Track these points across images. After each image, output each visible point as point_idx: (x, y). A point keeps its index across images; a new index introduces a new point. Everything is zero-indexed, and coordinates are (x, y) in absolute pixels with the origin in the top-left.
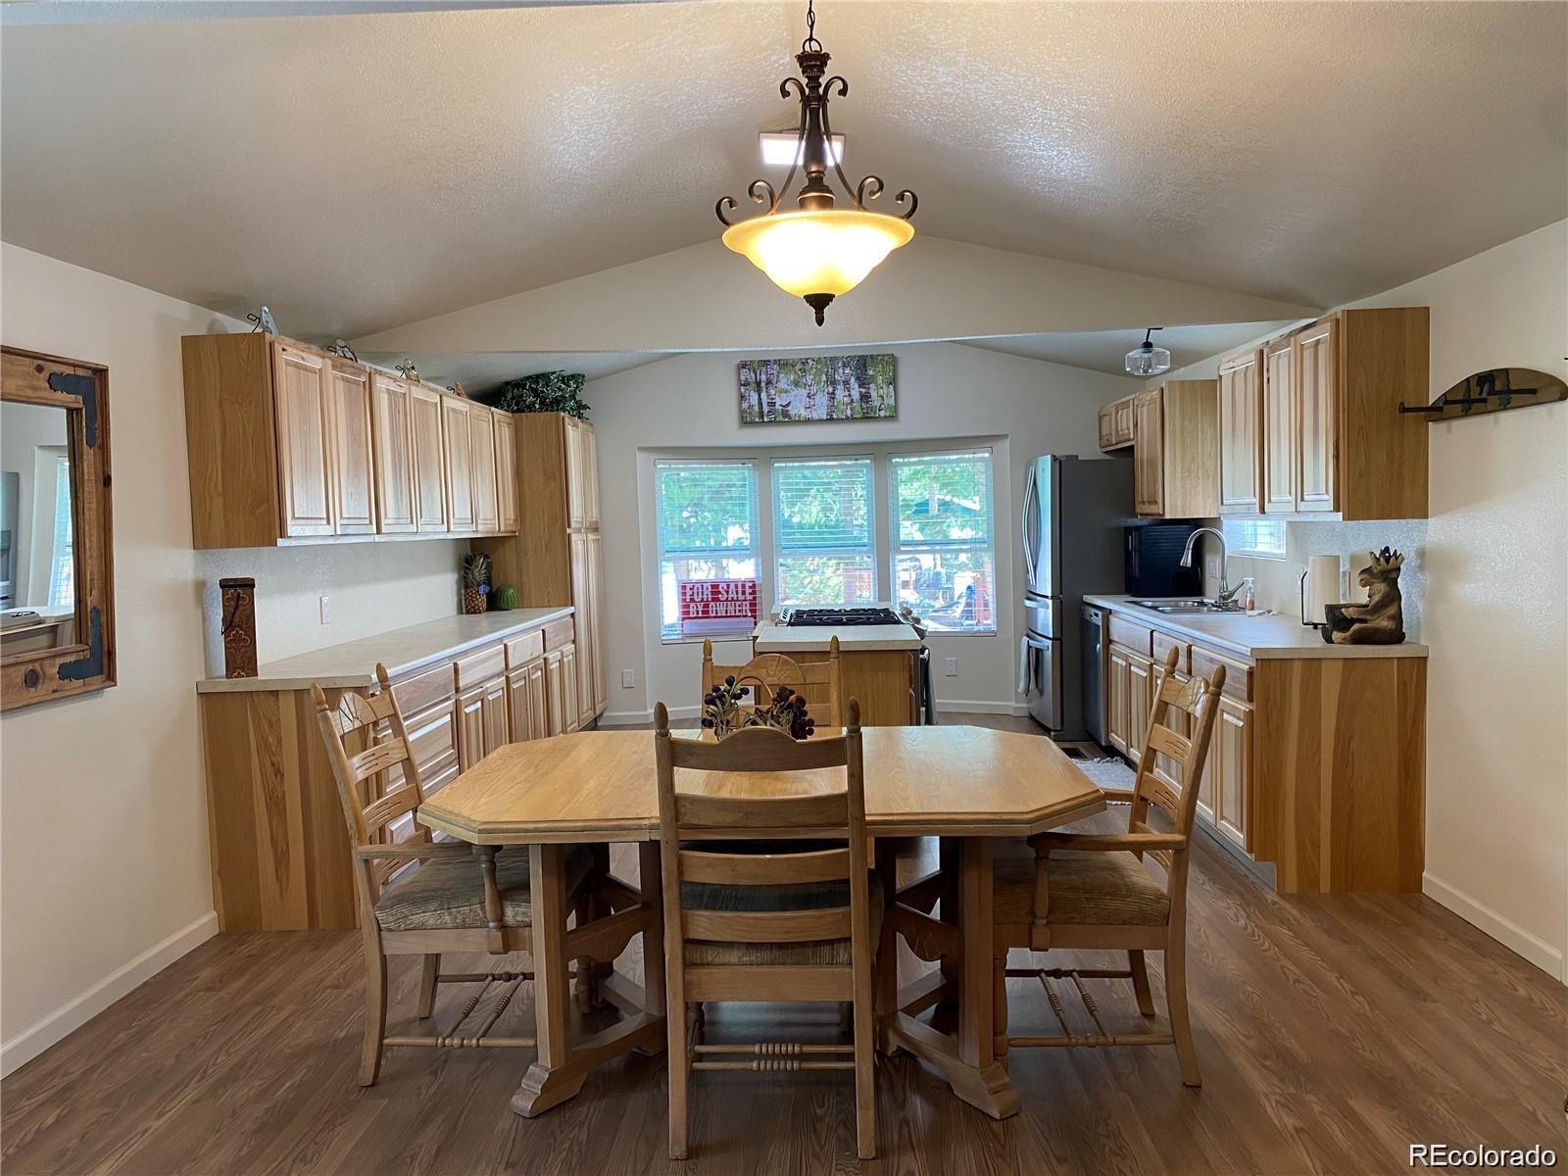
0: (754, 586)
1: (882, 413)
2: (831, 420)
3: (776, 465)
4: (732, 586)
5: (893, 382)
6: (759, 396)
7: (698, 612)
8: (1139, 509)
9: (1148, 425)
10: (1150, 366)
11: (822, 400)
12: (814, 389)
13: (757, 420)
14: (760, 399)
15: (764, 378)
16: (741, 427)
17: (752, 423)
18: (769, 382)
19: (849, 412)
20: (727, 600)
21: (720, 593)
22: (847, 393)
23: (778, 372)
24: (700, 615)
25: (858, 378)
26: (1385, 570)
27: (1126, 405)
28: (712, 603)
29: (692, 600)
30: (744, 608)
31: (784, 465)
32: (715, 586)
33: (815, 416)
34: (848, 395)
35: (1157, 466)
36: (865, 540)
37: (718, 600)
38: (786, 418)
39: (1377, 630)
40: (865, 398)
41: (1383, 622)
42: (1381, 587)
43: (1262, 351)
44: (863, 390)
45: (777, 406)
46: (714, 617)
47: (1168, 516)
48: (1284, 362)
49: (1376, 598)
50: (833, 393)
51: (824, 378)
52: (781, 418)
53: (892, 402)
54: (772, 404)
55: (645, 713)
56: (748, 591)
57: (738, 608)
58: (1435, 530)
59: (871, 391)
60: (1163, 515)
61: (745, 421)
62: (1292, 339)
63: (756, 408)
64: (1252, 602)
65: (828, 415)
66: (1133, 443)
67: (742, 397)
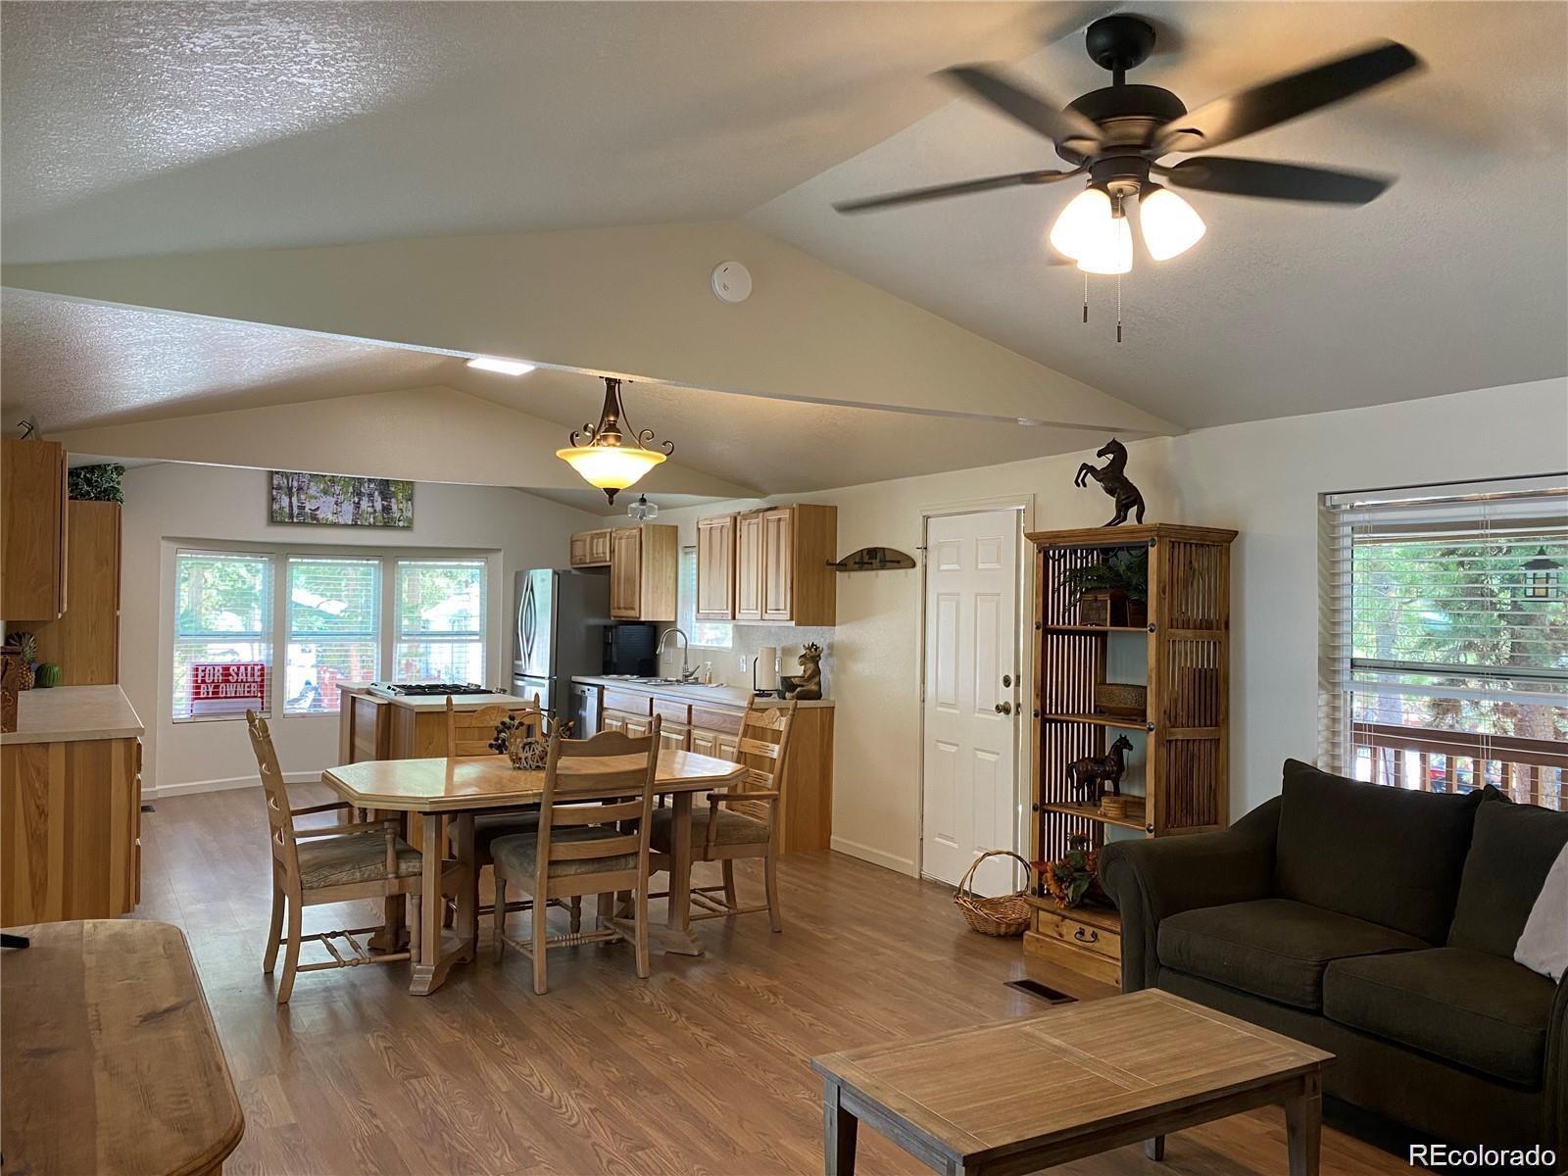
0: (262, 669)
1: (401, 524)
2: (355, 525)
3: (291, 560)
4: (242, 668)
5: (410, 499)
6: (290, 498)
7: (208, 692)
8: (614, 612)
9: (627, 550)
10: (644, 515)
11: (348, 508)
12: (342, 498)
13: (287, 520)
14: (291, 502)
15: (295, 484)
16: (268, 525)
17: (282, 523)
18: (300, 489)
19: (372, 520)
20: (237, 682)
21: (230, 675)
22: (371, 504)
23: (310, 481)
24: (210, 696)
25: (381, 493)
26: (812, 656)
27: (603, 535)
28: (223, 685)
29: (203, 682)
30: (252, 689)
31: (300, 560)
32: (226, 668)
33: (341, 521)
34: (369, 506)
35: (633, 583)
36: (370, 631)
37: (228, 681)
38: (314, 521)
39: (810, 691)
40: (386, 509)
41: (814, 687)
42: (811, 666)
43: (735, 519)
44: (385, 503)
45: (307, 510)
46: (225, 698)
47: (643, 619)
48: (753, 528)
49: (809, 672)
50: (358, 503)
51: (351, 489)
52: (309, 520)
53: (410, 514)
54: (301, 508)
55: (153, 789)
56: (257, 673)
57: (247, 689)
58: (840, 633)
59: (393, 505)
60: (640, 617)
61: (273, 519)
62: (761, 514)
63: (287, 510)
64: (710, 678)
65: (353, 520)
66: (609, 564)
67: (273, 499)
